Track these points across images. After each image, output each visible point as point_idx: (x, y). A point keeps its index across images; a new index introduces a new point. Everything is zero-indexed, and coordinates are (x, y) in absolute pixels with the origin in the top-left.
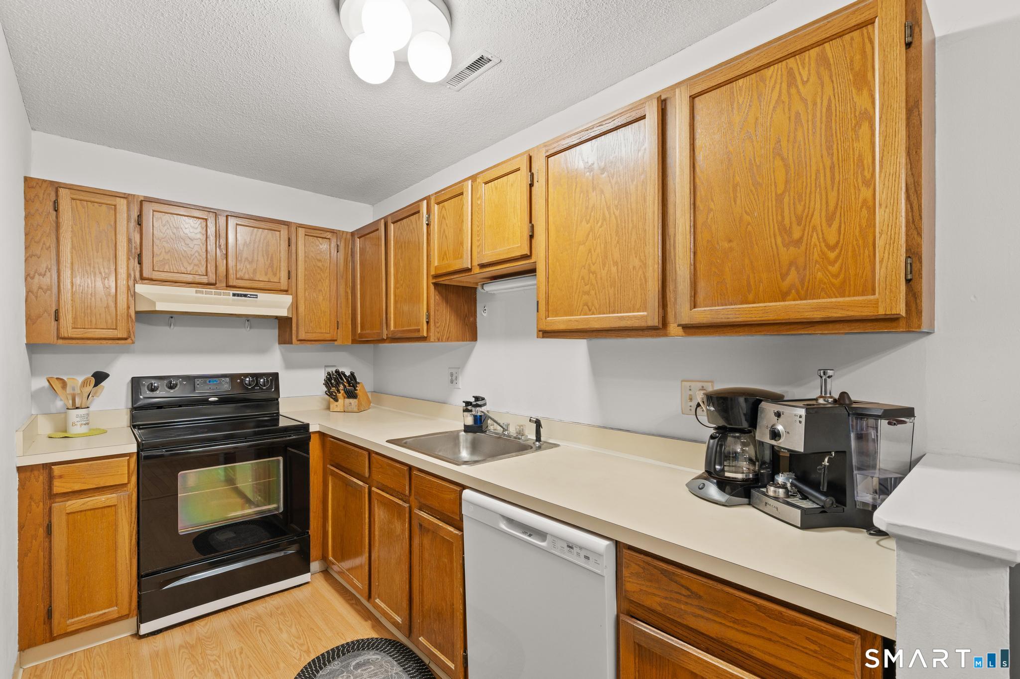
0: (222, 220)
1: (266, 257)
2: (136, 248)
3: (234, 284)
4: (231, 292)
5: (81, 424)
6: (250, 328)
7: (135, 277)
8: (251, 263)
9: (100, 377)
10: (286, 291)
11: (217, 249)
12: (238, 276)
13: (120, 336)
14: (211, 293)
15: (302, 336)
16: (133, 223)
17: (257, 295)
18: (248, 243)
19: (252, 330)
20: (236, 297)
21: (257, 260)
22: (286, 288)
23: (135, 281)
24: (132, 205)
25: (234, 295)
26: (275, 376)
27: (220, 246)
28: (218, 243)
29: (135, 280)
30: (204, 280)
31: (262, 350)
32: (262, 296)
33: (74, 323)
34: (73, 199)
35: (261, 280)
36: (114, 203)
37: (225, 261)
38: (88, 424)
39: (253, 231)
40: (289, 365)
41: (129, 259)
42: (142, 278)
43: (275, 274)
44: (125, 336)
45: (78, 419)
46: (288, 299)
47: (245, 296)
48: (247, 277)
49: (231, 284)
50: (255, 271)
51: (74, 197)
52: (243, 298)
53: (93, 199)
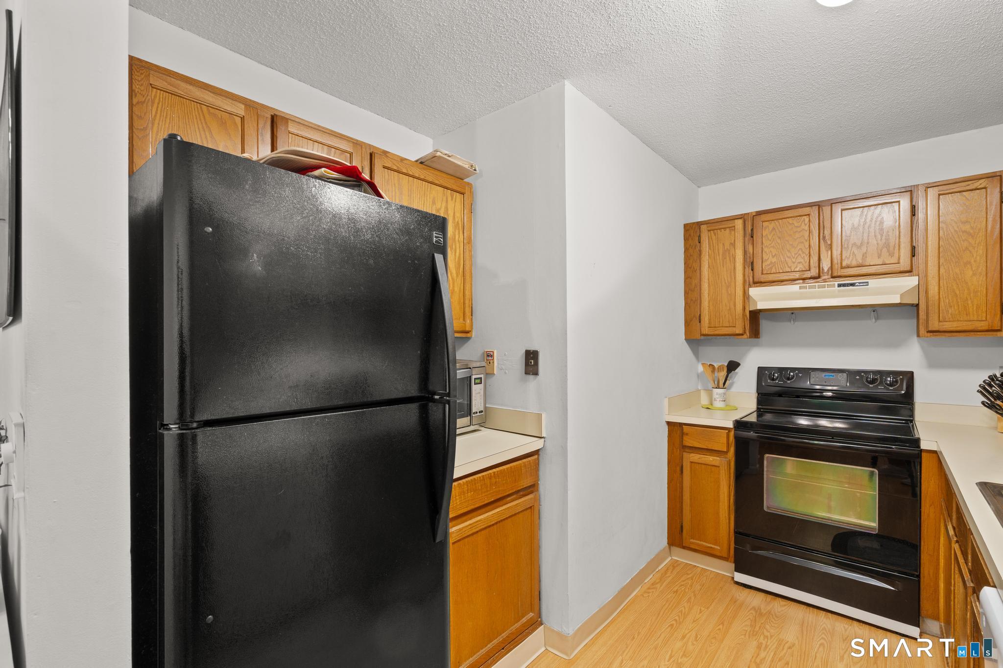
0: (826, 210)
1: (879, 237)
2: (750, 257)
3: (839, 274)
4: (836, 284)
5: (720, 401)
6: (877, 318)
7: (749, 282)
8: (859, 247)
9: (733, 366)
10: (910, 271)
11: (822, 241)
12: (844, 264)
13: (737, 332)
14: (814, 287)
15: (935, 325)
16: (748, 237)
17: (868, 282)
18: (856, 225)
19: (880, 322)
20: (842, 288)
21: (868, 243)
22: (908, 268)
23: (750, 286)
24: (747, 222)
25: (839, 286)
26: (909, 377)
27: (824, 237)
28: (821, 235)
29: (749, 285)
30: (808, 275)
31: (894, 344)
32: (873, 283)
33: (710, 323)
34: (709, 231)
35: (872, 264)
36: (733, 225)
37: (830, 252)
38: (724, 401)
39: (862, 212)
40: (933, 364)
41: (744, 268)
42: (755, 283)
43: (891, 255)
44: (741, 332)
45: (717, 396)
46: (911, 282)
47: (852, 285)
48: (854, 263)
49: (835, 274)
50: (864, 256)
51: (709, 229)
52: (851, 287)
53: (721, 227)
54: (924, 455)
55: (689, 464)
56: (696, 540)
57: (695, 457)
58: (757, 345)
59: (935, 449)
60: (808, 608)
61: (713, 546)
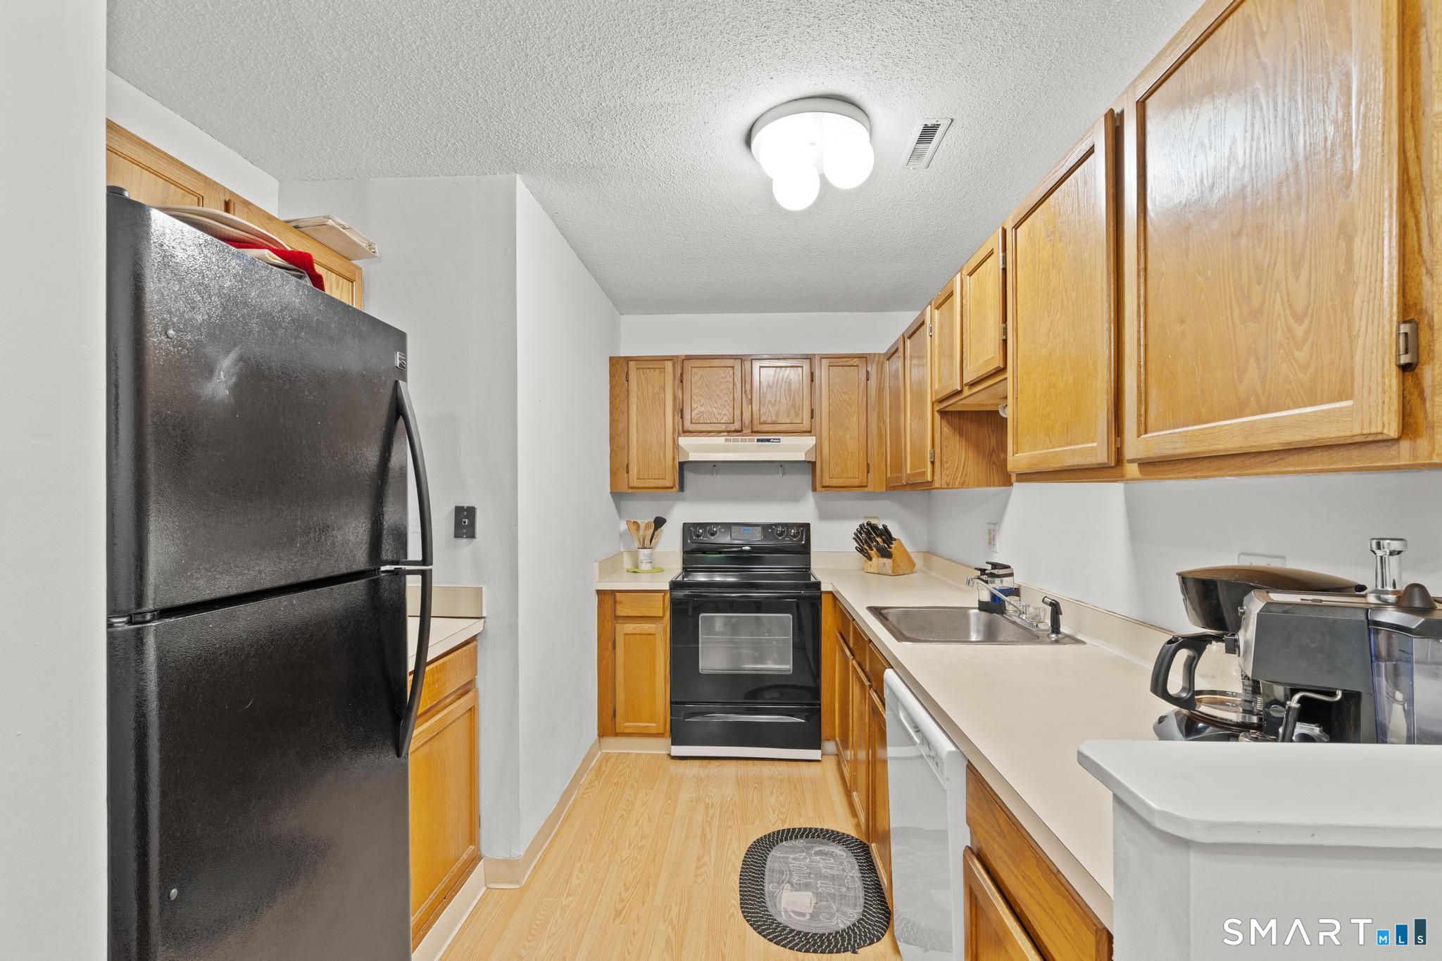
0: (747, 364)
1: (788, 397)
2: (679, 405)
3: (758, 429)
4: (756, 438)
5: (646, 562)
6: (784, 474)
7: (679, 431)
8: (774, 405)
9: (659, 522)
10: (810, 432)
11: (743, 395)
12: (762, 421)
13: (667, 485)
14: (737, 440)
15: (827, 482)
16: (677, 382)
17: (779, 439)
18: (771, 384)
19: (786, 477)
20: (760, 443)
21: (780, 401)
22: (809, 429)
23: (679, 435)
24: (676, 365)
25: (758, 440)
26: (806, 527)
27: (745, 392)
28: (743, 389)
29: (679, 433)
30: (732, 427)
31: (795, 498)
32: (785, 440)
33: (638, 475)
34: (637, 369)
35: (783, 422)
36: (663, 366)
37: (750, 407)
38: (651, 562)
39: (776, 372)
40: (824, 516)
41: (674, 415)
42: (684, 432)
43: (797, 415)
44: (671, 485)
45: (644, 558)
46: (810, 441)
47: (768, 440)
48: (769, 420)
49: (754, 430)
50: (777, 413)
51: (638, 367)
52: (767, 443)
53: (650, 366)
54: (823, 596)
55: (622, 637)
56: (631, 722)
57: (630, 627)
58: (681, 499)
59: (830, 590)
60: (739, 761)
61: (649, 724)
